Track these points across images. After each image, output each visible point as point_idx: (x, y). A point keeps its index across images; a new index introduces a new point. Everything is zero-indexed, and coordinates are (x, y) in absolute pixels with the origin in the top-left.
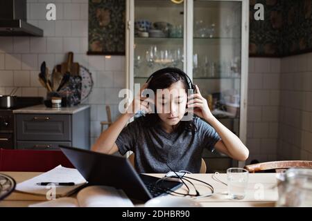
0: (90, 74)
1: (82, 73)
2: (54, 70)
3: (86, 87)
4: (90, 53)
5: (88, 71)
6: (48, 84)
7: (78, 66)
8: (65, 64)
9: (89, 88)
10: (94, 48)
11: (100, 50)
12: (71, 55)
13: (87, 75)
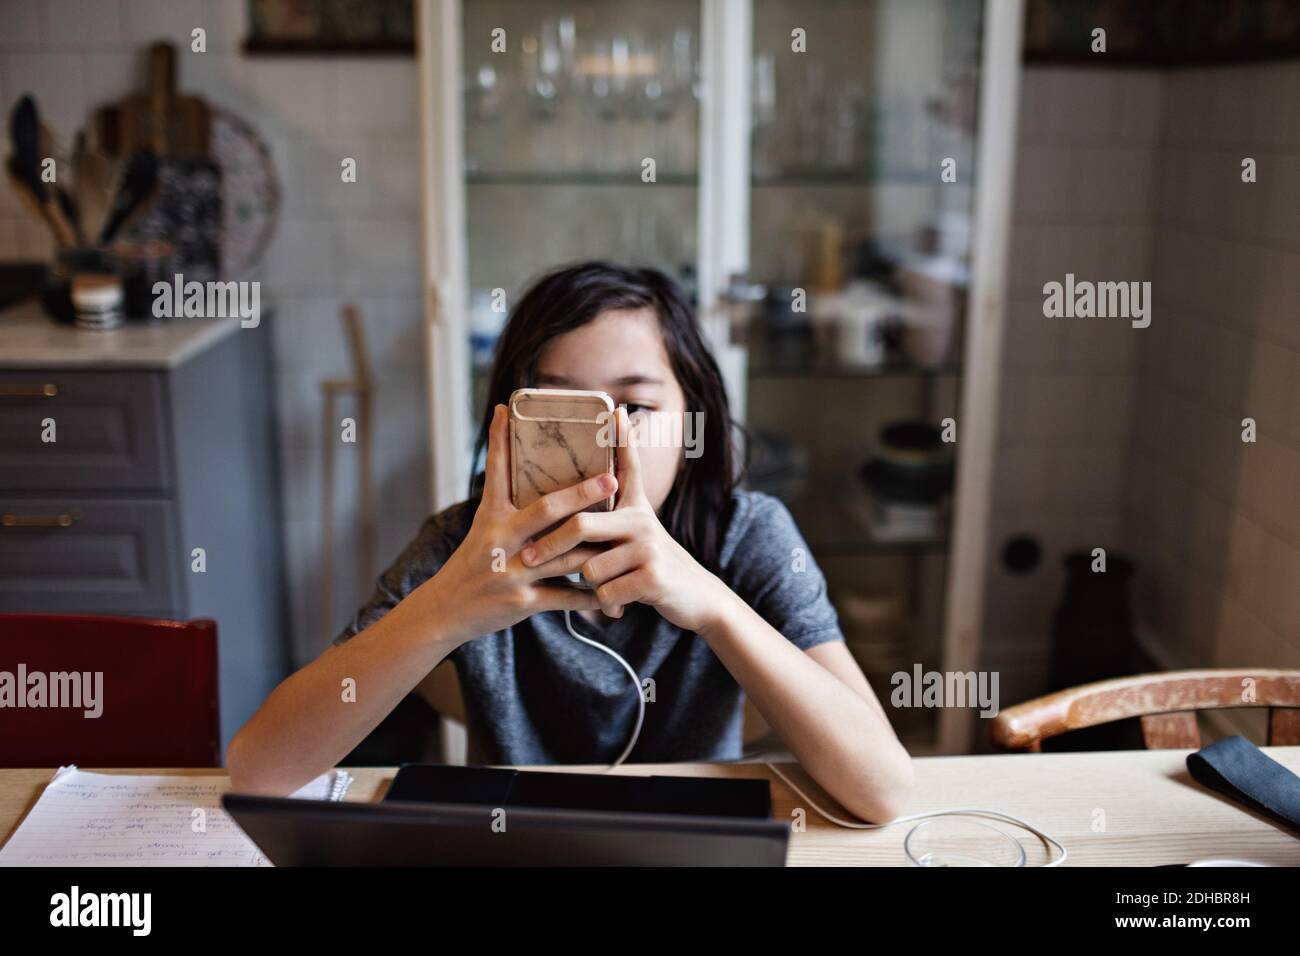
0: (264, 151)
1: (226, 144)
2: (81, 139)
3: (244, 212)
4: (258, 45)
5: (247, 131)
6: (54, 208)
7: (200, 114)
8: (139, 101)
9: (258, 221)
10: (278, 22)
11: (306, 28)
12: (164, 57)
13: (246, 154)
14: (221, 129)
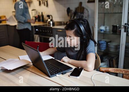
0: (88, 11)
1: (85, 11)
4: (89, 2)
5: (87, 10)
7: (83, 8)
12: (81, 3)
13: (87, 12)
14: (85, 10)
